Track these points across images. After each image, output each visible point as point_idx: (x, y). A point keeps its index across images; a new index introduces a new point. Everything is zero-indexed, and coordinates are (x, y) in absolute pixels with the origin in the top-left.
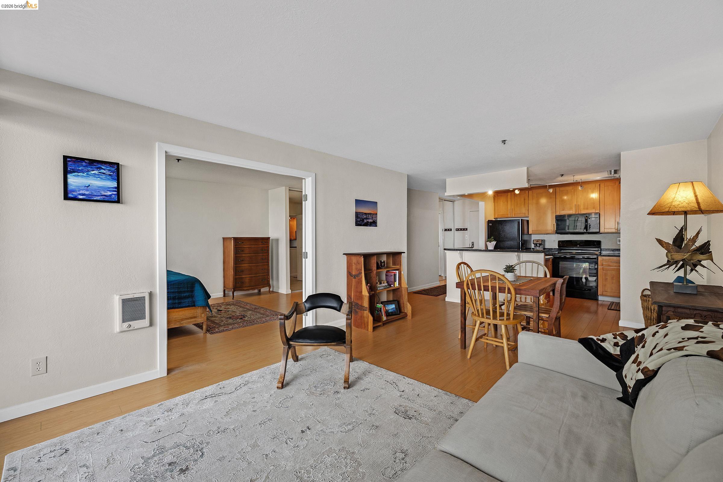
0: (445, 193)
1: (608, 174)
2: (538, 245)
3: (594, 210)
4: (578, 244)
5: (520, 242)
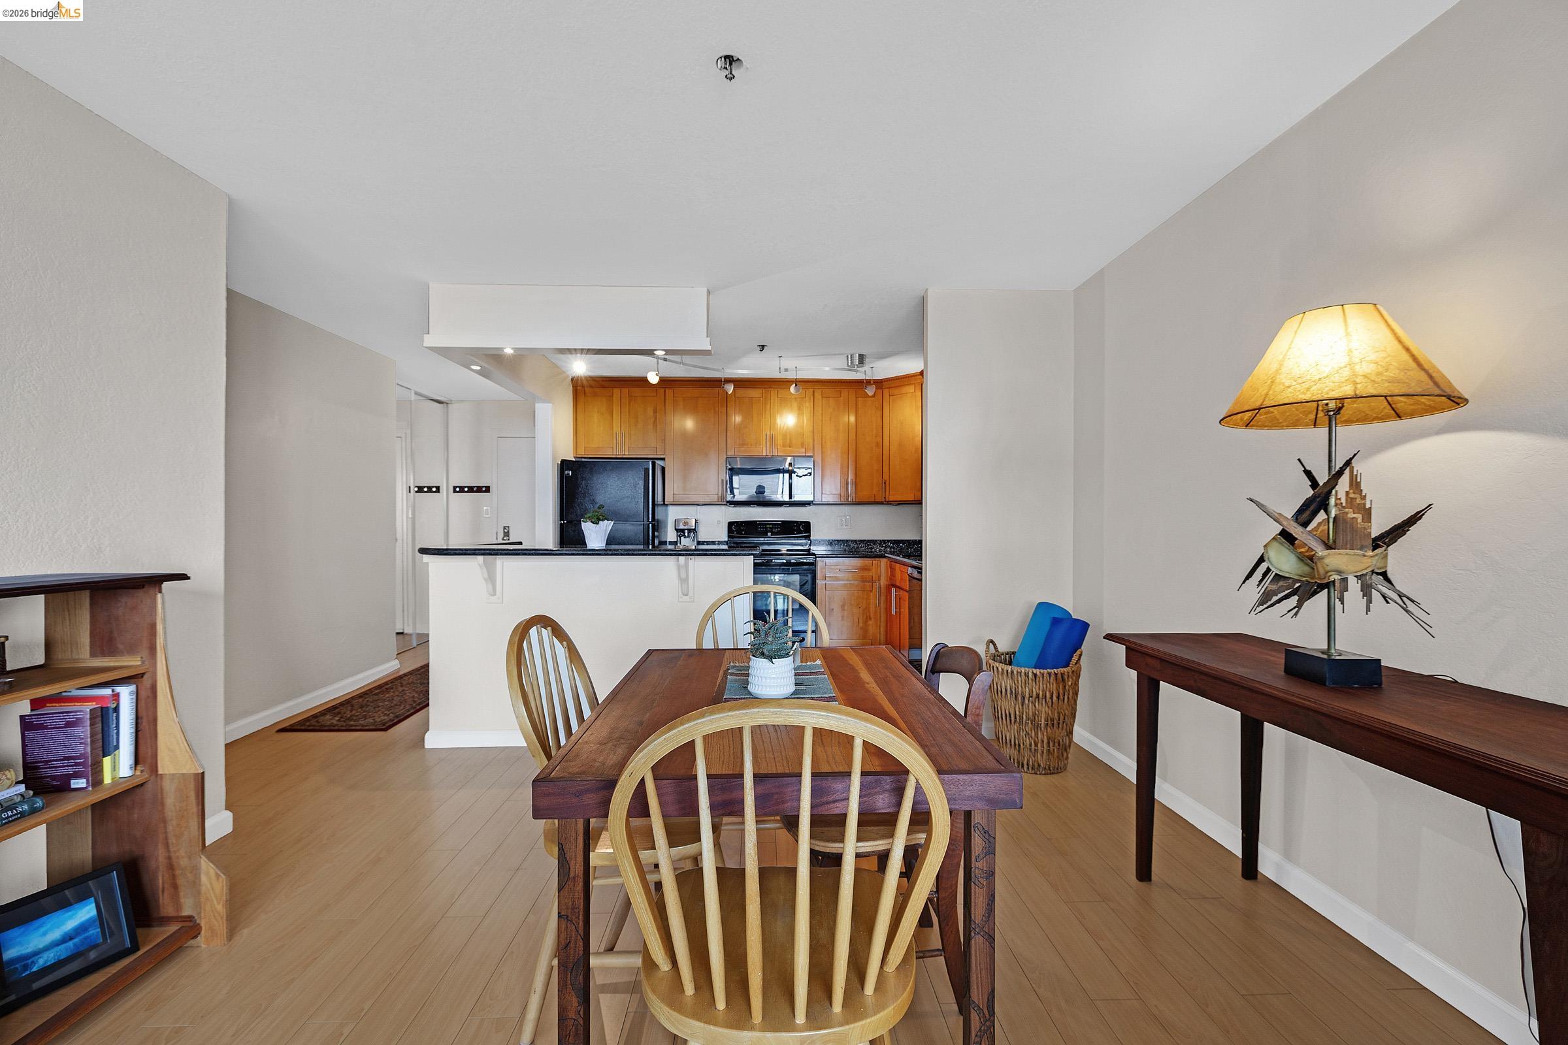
0: (426, 336)
1: (848, 363)
2: (686, 534)
3: (803, 450)
4: (769, 529)
5: (651, 525)
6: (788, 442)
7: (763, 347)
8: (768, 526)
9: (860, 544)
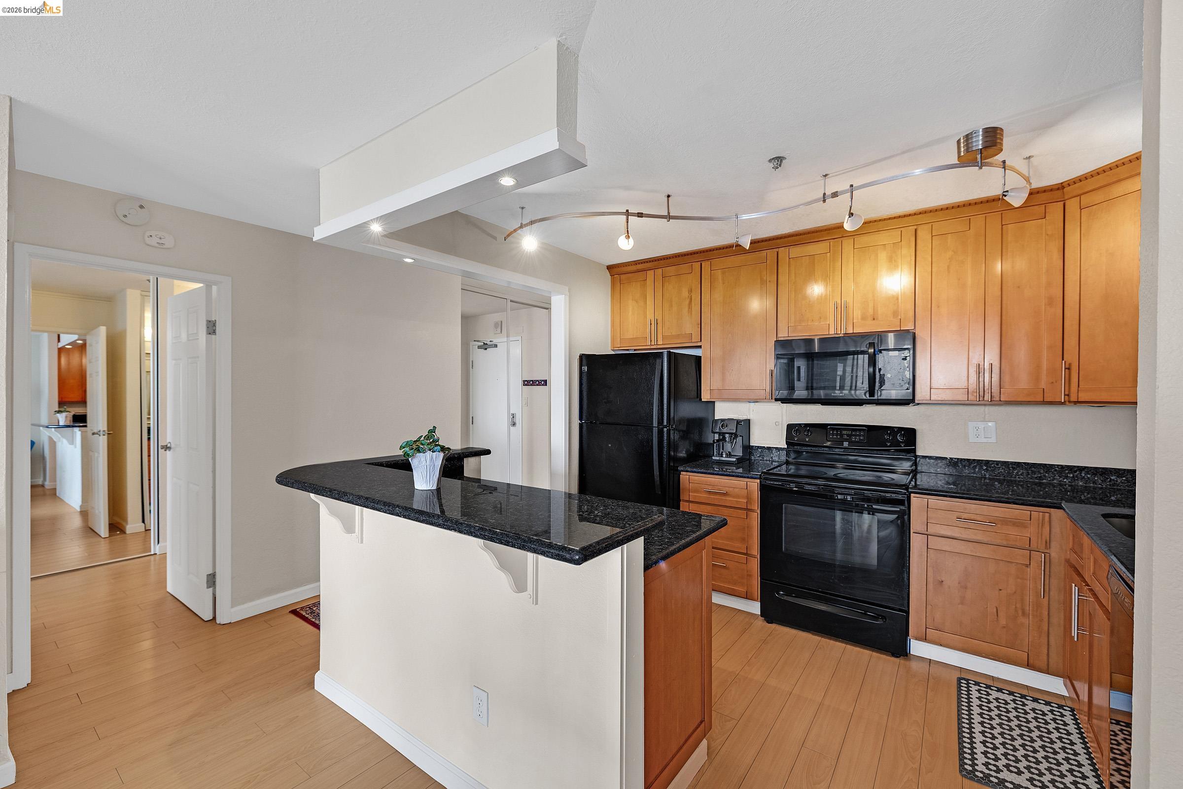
2: (727, 439)
3: (898, 322)
4: (845, 437)
5: (665, 423)
6: (871, 311)
7: (778, 161)
8: (844, 432)
9: (1014, 468)
